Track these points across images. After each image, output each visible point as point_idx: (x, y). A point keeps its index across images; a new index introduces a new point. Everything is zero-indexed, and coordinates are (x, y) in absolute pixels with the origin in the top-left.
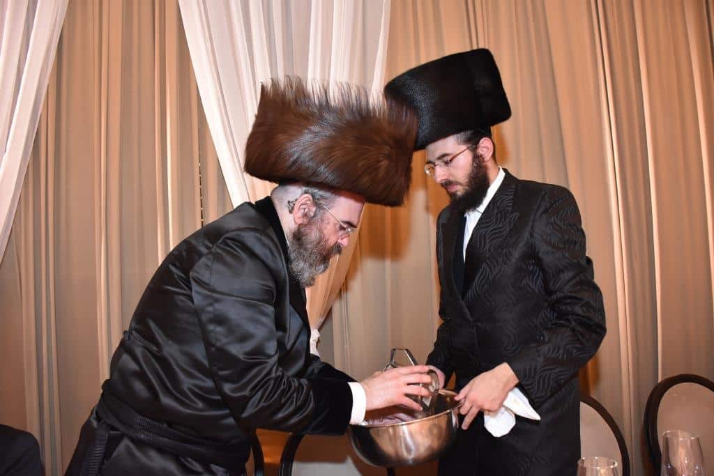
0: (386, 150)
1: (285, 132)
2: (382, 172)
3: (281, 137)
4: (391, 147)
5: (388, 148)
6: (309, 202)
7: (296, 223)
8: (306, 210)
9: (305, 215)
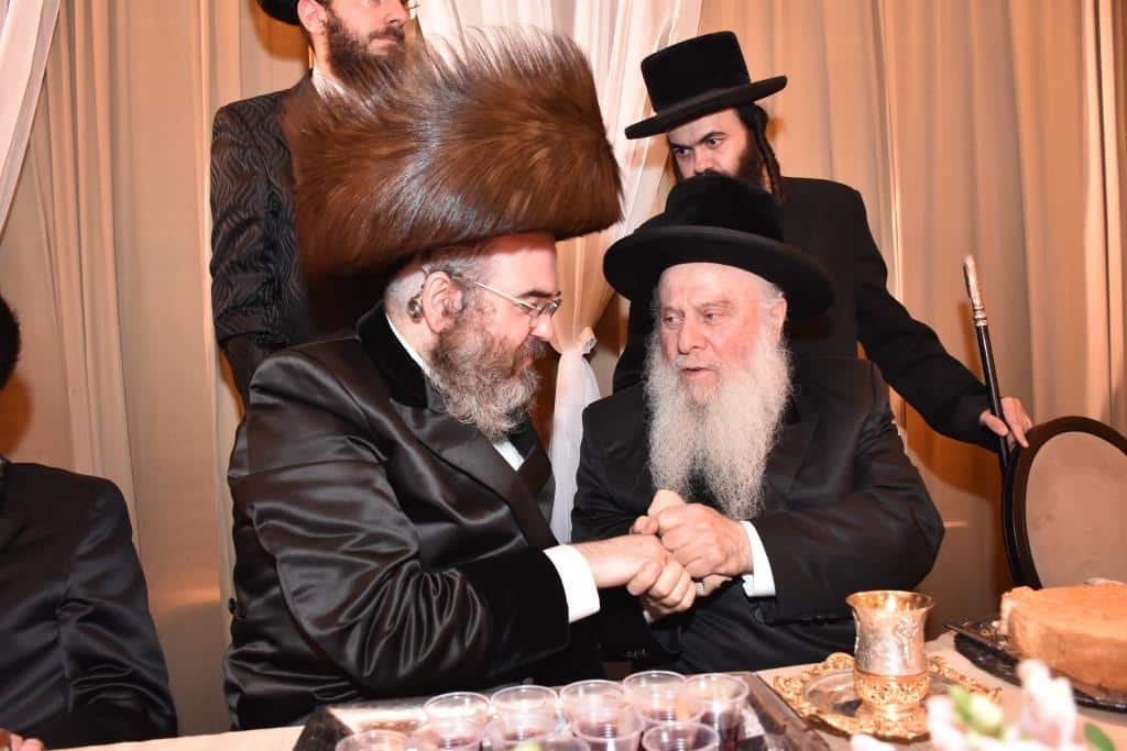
0: (534, 129)
1: (338, 181)
2: (543, 173)
3: (337, 195)
4: (543, 120)
5: (538, 123)
6: (445, 286)
7: (433, 331)
8: (446, 302)
9: (446, 313)
